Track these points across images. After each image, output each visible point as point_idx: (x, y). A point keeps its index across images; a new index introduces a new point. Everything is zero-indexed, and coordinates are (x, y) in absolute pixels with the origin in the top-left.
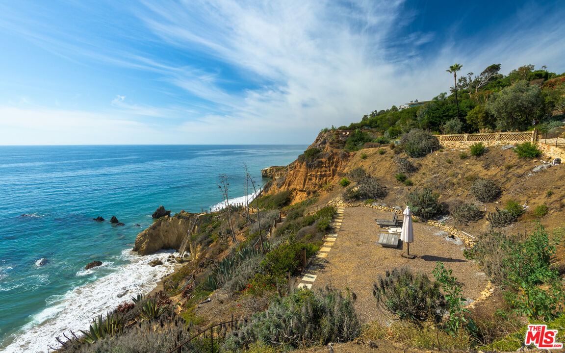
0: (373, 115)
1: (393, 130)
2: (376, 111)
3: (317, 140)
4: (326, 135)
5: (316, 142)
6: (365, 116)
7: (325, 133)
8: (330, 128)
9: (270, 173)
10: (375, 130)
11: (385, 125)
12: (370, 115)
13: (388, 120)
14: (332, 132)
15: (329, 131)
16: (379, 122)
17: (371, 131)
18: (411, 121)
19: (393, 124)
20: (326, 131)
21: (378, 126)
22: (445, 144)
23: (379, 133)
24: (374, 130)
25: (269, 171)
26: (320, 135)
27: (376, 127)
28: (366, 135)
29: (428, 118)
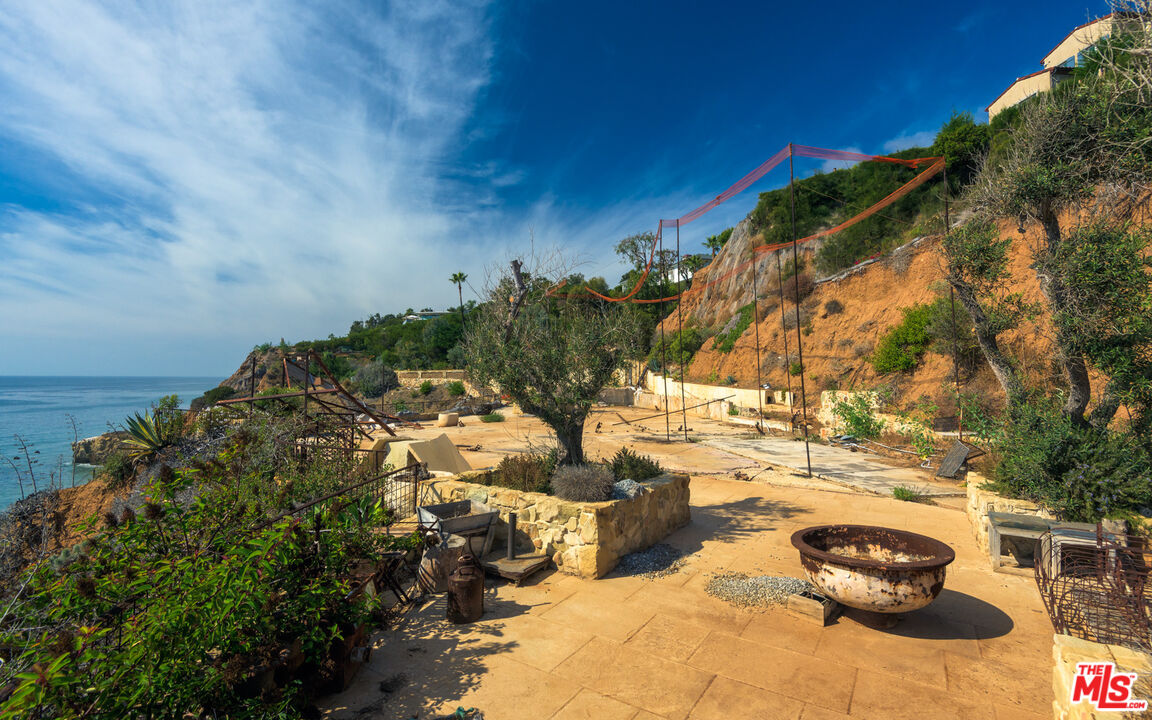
0: (372, 322)
1: (390, 356)
2: (378, 315)
3: (244, 369)
4: (265, 358)
5: (242, 373)
6: (357, 323)
7: (264, 354)
8: (276, 343)
9: (102, 449)
10: (361, 355)
11: (377, 347)
12: (367, 322)
13: (383, 337)
14: (280, 351)
15: (273, 350)
16: (366, 341)
17: (352, 356)
18: (412, 343)
19: (391, 345)
20: (266, 349)
21: (365, 348)
22: (403, 381)
23: (366, 360)
24: (358, 354)
25: (98, 445)
26: (253, 359)
27: (361, 349)
28: (344, 362)
29: (436, 341)
